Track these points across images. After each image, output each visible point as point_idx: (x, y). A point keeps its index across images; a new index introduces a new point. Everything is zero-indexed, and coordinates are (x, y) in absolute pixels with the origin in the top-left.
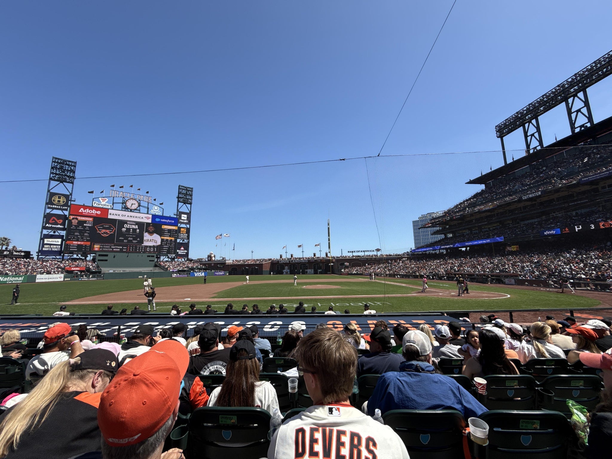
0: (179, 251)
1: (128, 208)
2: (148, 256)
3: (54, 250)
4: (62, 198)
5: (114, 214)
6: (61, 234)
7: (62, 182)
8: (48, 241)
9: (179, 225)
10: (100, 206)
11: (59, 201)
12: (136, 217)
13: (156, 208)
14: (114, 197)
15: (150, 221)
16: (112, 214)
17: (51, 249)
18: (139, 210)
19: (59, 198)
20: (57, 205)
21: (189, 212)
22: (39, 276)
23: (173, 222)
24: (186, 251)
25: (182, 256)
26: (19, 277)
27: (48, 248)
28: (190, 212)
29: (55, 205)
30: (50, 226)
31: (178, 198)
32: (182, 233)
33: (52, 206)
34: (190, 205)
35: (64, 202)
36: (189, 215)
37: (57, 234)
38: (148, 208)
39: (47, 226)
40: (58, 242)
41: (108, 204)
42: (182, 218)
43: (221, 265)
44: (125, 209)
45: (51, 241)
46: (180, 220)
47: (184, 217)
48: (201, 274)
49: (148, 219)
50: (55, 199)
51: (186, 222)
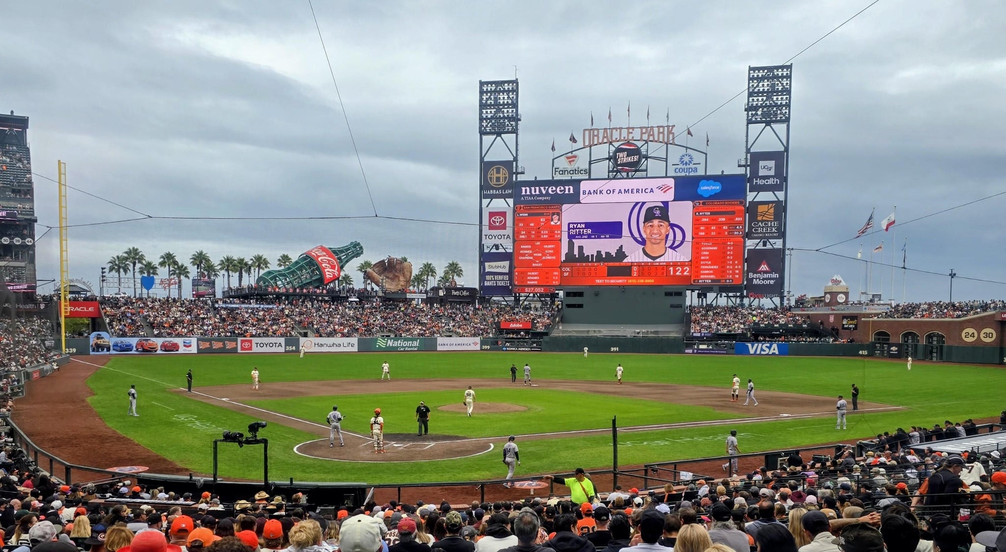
0: (755, 276)
2: (668, 294)
3: (499, 284)
4: (501, 170)
5: (592, 192)
6: (508, 251)
7: (499, 134)
8: (491, 267)
9: (751, 197)
10: (566, 177)
11: (498, 179)
12: (638, 191)
13: (686, 156)
14: (590, 147)
15: (670, 196)
16: (587, 193)
17: (496, 283)
18: (646, 170)
19: (498, 172)
20: (497, 189)
21: (782, 149)
22: (440, 340)
24: (775, 275)
25: (763, 291)
26: (412, 340)
27: (492, 280)
28: (787, 149)
29: (493, 188)
31: (748, 109)
32: (762, 222)
33: (489, 192)
34: (785, 126)
35: (506, 178)
36: (780, 158)
37: (501, 250)
38: (666, 161)
40: (504, 266)
41: (580, 169)
42: (762, 173)
43: (851, 320)
44: (616, 175)
45: (494, 266)
46: (755, 181)
47: (766, 167)
48: (766, 347)
49: (664, 192)
50: (492, 176)
51: (774, 182)
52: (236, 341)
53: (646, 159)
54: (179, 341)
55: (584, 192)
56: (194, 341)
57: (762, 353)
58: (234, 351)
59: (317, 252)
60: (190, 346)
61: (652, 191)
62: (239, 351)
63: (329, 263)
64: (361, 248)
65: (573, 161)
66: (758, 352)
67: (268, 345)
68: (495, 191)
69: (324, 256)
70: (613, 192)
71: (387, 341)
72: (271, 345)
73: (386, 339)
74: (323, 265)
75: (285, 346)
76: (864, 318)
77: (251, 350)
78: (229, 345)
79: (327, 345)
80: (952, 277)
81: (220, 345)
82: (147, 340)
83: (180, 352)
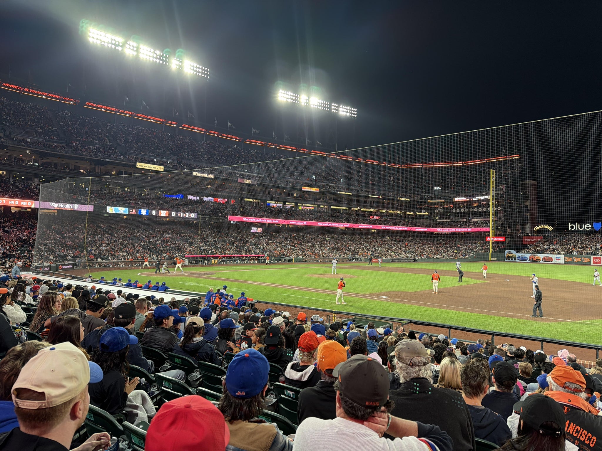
52: (590, 258)
54: (553, 256)
56: (562, 257)
58: (588, 264)
60: (560, 259)
62: (592, 263)
77: (600, 263)
78: (585, 260)
81: (579, 260)
82: (535, 255)
83: (553, 262)
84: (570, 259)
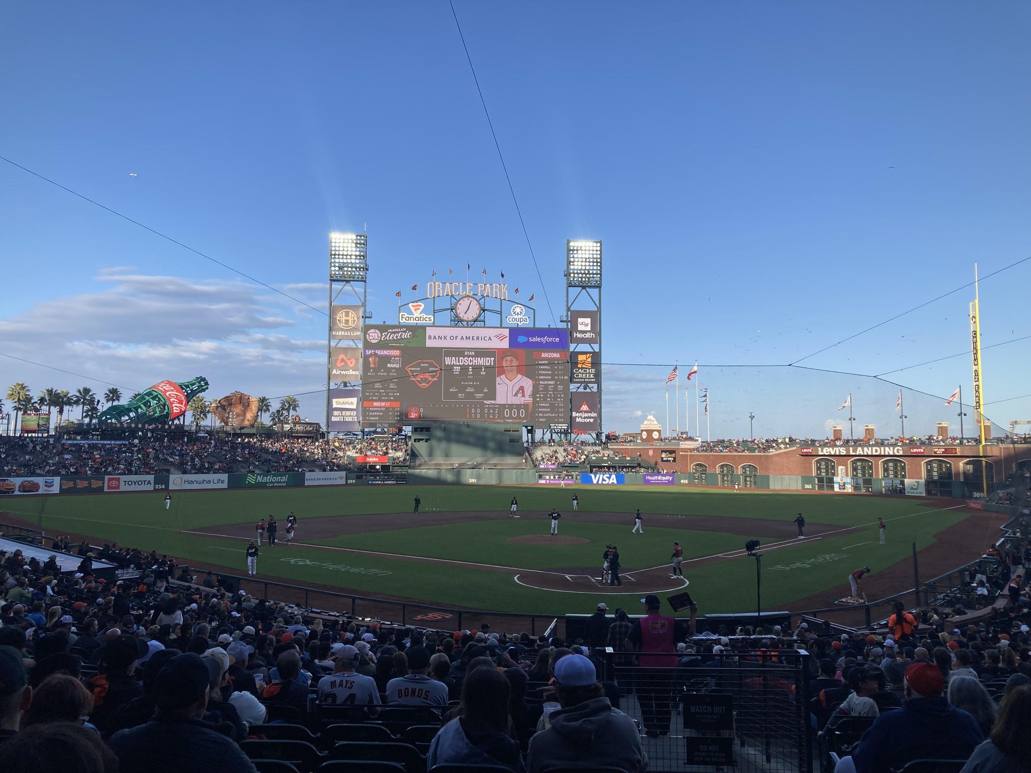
0: (577, 415)
1: (461, 321)
2: (507, 430)
3: (347, 419)
4: (350, 313)
5: (437, 338)
6: (356, 388)
7: (348, 281)
8: (338, 403)
9: (572, 347)
10: (412, 322)
12: (478, 338)
13: (518, 310)
14: (434, 297)
15: (505, 344)
16: (432, 338)
17: (344, 418)
18: (485, 321)
19: (347, 315)
20: (345, 331)
21: (596, 309)
22: (308, 475)
23: (557, 340)
24: (594, 415)
25: (585, 428)
26: (281, 475)
27: (338, 416)
28: (599, 308)
29: (343, 330)
30: (339, 372)
31: (567, 275)
32: (582, 368)
33: (337, 334)
34: (597, 290)
35: (354, 321)
36: (595, 316)
37: (349, 388)
38: (501, 314)
39: (335, 374)
40: (352, 403)
41: (425, 316)
42: (580, 328)
43: (670, 454)
44: (458, 323)
45: (342, 402)
46: (575, 335)
47: (584, 324)
48: (607, 477)
49: (501, 340)
50: (341, 319)
51: (590, 336)
52: (103, 479)
53: (484, 311)
54: (40, 480)
55: (430, 337)
56: (57, 480)
57: (604, 482)
58: (100, 490)
59: (164, 387)
60: (53, 485)
61: (490, 339)
62: (106, 489)
63: (177, 399)
64: (207, 384)
65: (418, 309)
66: (600, 482)
67: (137, 483)
68: (343, 332)
69: (172, 391)
70: (456, 338)
71: (257, 477)
72: (140, 483)
73: (256, 475)
74: (172, 400)
75: (155, 484)
76: (682, 452)
77: (119, 489)
78: (95, 484)
79: (197, 482)
80: (752, 419)
81: (86, 484)
82: (4, 480)
83: (40, 492)
84: (71, 484)
